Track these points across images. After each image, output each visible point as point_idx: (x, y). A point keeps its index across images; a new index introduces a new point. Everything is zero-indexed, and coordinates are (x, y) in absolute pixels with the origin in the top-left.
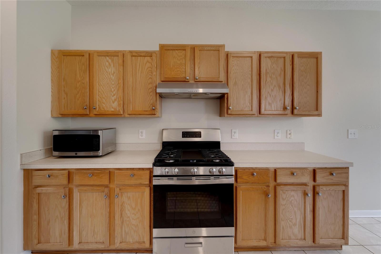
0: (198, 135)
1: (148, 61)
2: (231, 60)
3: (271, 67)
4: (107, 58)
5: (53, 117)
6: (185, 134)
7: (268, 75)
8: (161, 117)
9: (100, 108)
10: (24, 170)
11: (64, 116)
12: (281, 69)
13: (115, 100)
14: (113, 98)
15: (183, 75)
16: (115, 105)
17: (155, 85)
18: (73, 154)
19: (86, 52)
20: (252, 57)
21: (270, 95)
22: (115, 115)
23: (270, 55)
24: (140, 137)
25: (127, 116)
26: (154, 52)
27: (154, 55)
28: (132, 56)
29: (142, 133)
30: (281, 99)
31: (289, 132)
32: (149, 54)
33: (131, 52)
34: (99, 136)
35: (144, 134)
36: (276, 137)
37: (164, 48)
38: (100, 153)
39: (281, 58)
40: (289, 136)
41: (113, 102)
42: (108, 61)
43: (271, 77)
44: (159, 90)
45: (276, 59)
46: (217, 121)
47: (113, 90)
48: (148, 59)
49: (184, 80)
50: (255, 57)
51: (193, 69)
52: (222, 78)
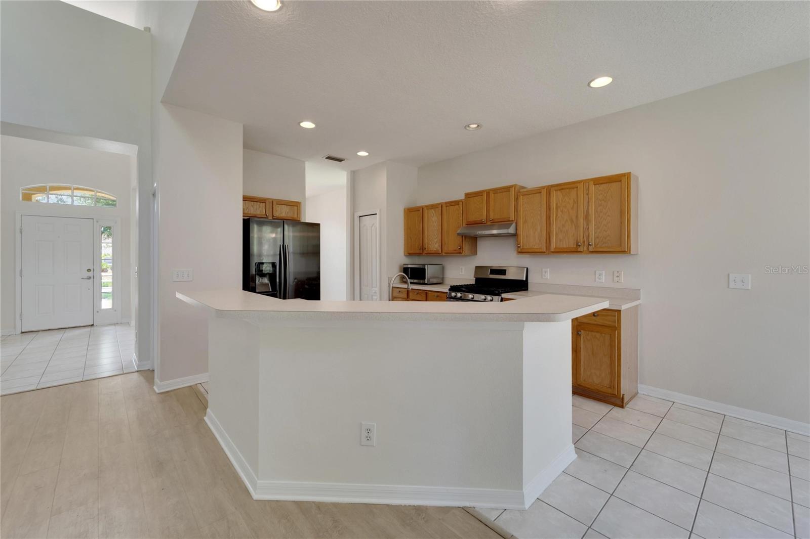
0: (503, 272)
1: (456, 208)
2: (521, 199)
3: (562, 200)
4: (432, 210)
5: (405, 255)
6: (493, 272)
7: (559, 210)
8: (476, 254)
9: (428, 249)
11: (410, 254)
12: (574, 200)
13: (437, 242)
14: (436, 240)
15: (481, 218)
16: (437, 246)
17: (461, 228)
19: (420, 207)
20: (541, 192)
21: (561, 231)
22: (436, 254)
23: (560, 187)
24: (461, 274)
25: (444, 254)
26: (461, 201)
27: (461, 203)
28: (447, 206)
29: (462, 269)
30: (574, 234)
31: (616, 274)
32: (456, 203)
33: (446, 203)
34: (425, 269)
35: (463, 271)
36: (597, 280)
37: (468, 195)
38: (426, 281)
40: (616, 279)
41: (436, 244)
42: (432, 212)
43: (562, 212)
45: (568, 190)
46: (527, 259)
47: (435, 234)
48: (457, 206)
49: (481, 223)
50: (544, 192)
51: (488, 211)
52: (512, 218)
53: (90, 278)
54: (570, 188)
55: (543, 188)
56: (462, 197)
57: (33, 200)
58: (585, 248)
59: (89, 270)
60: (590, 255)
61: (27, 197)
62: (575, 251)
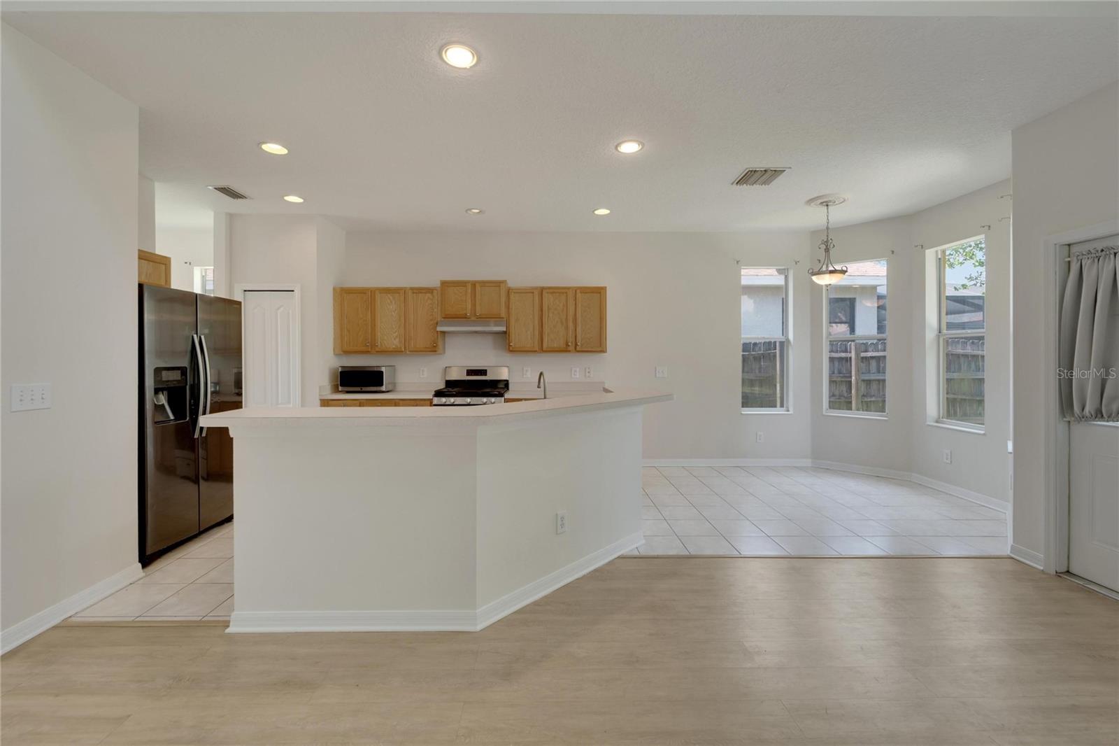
0: (483, 372)
1: (428, 298)
2: (512, 296)
3: (553, 302)
4: (389, 295)
5: (336, 354)
6: (470, 372)
7: (550, 312)
8: (444, 353)
9: (381, 345)
10: (321, 400)
11: (347, 353)
12: (564, 305)
13: (397, 337)
14: (395, 335)
15: (464, 312)
16: (396, 342)
17: (435, 322)
18: (358, 389)
19: (367, 289)
20: (533, 293)
21: (553, 332)
22: (396, 352)
23: (551, 291)
24: (422, 376)
25: (408, 352)
26: (436, 288)
27: (435, 291)
28: (413, 293)
29: (423, 371)
30: (564, 335)
31: (587, 370)
32: (429, 290)
33: (412, 289)
34: (382, 372)
35: (425, 373)
36: (573, 376)
37: (445, 284)
38: (383, 388)
39: (563, 293)
40: (587, 374)
41: (395, 339)
42: (389, 299)
43: (553, 313)
44: (439, 329)
45: (558, 294)
46: (507, 358)
47: (394, 327)
48: (429, 295)
49: (465, 317)
50: (536, 293)
51: (474, 305)
52: (503, 314)
54: (559, 293)
55: (536, 288)
56: (438, 284)
58: (573, 349)
60: (578, 354)
62: (565, 350)
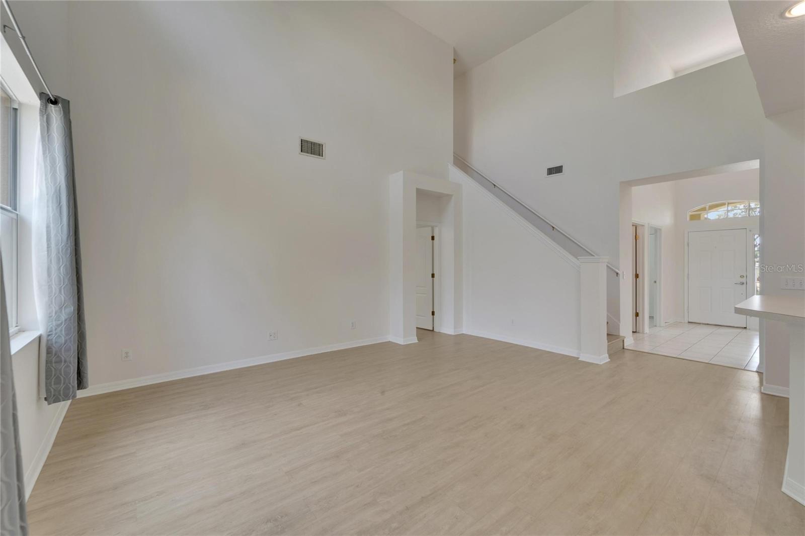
53: (743, 283)
57: (702, 218)
59: (742, 277)
61: (695, 217)
